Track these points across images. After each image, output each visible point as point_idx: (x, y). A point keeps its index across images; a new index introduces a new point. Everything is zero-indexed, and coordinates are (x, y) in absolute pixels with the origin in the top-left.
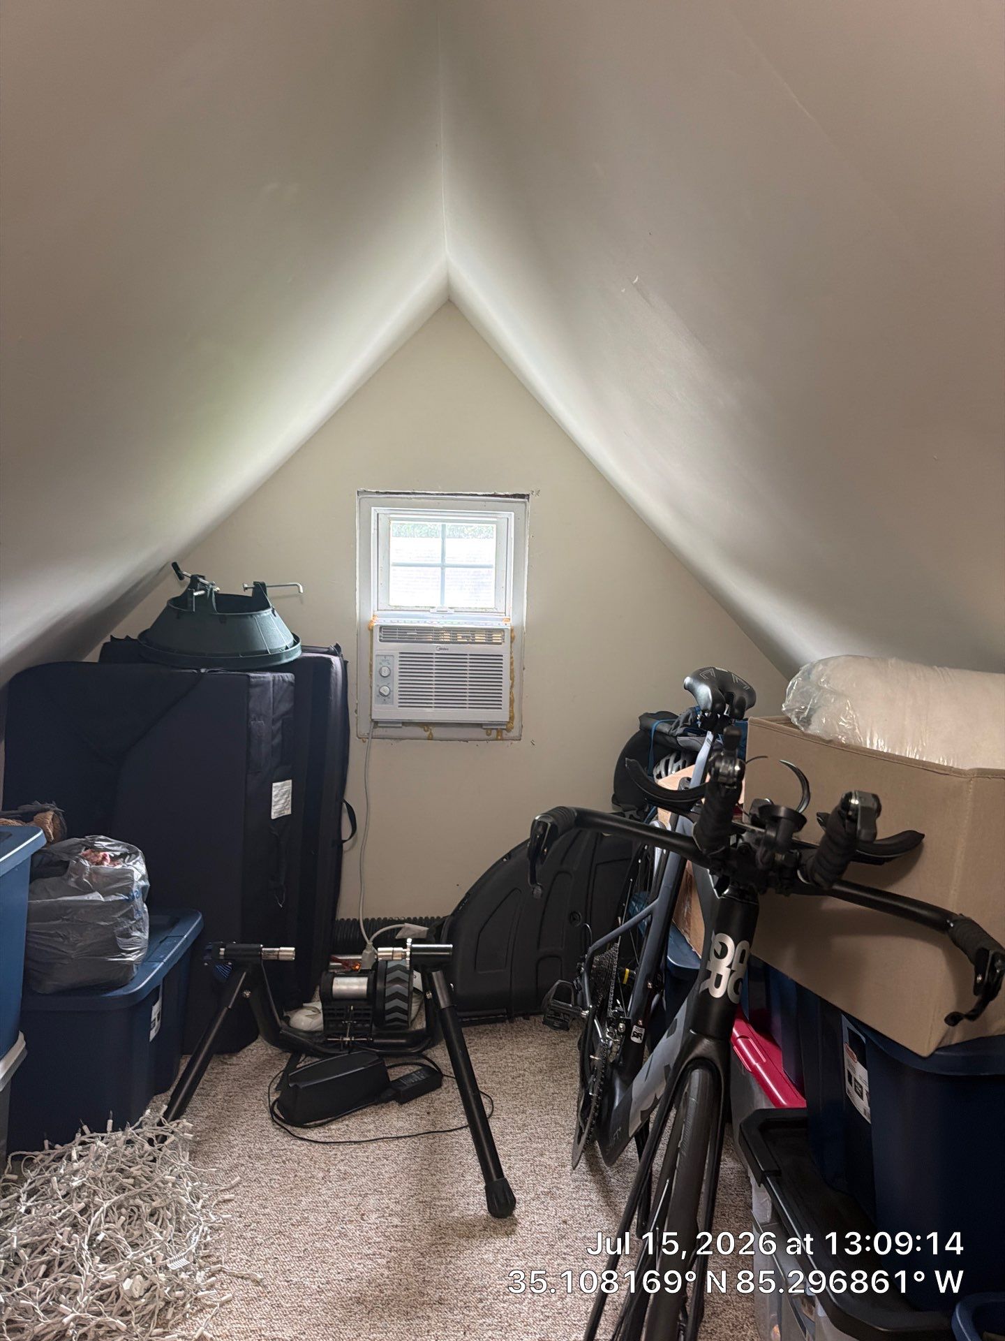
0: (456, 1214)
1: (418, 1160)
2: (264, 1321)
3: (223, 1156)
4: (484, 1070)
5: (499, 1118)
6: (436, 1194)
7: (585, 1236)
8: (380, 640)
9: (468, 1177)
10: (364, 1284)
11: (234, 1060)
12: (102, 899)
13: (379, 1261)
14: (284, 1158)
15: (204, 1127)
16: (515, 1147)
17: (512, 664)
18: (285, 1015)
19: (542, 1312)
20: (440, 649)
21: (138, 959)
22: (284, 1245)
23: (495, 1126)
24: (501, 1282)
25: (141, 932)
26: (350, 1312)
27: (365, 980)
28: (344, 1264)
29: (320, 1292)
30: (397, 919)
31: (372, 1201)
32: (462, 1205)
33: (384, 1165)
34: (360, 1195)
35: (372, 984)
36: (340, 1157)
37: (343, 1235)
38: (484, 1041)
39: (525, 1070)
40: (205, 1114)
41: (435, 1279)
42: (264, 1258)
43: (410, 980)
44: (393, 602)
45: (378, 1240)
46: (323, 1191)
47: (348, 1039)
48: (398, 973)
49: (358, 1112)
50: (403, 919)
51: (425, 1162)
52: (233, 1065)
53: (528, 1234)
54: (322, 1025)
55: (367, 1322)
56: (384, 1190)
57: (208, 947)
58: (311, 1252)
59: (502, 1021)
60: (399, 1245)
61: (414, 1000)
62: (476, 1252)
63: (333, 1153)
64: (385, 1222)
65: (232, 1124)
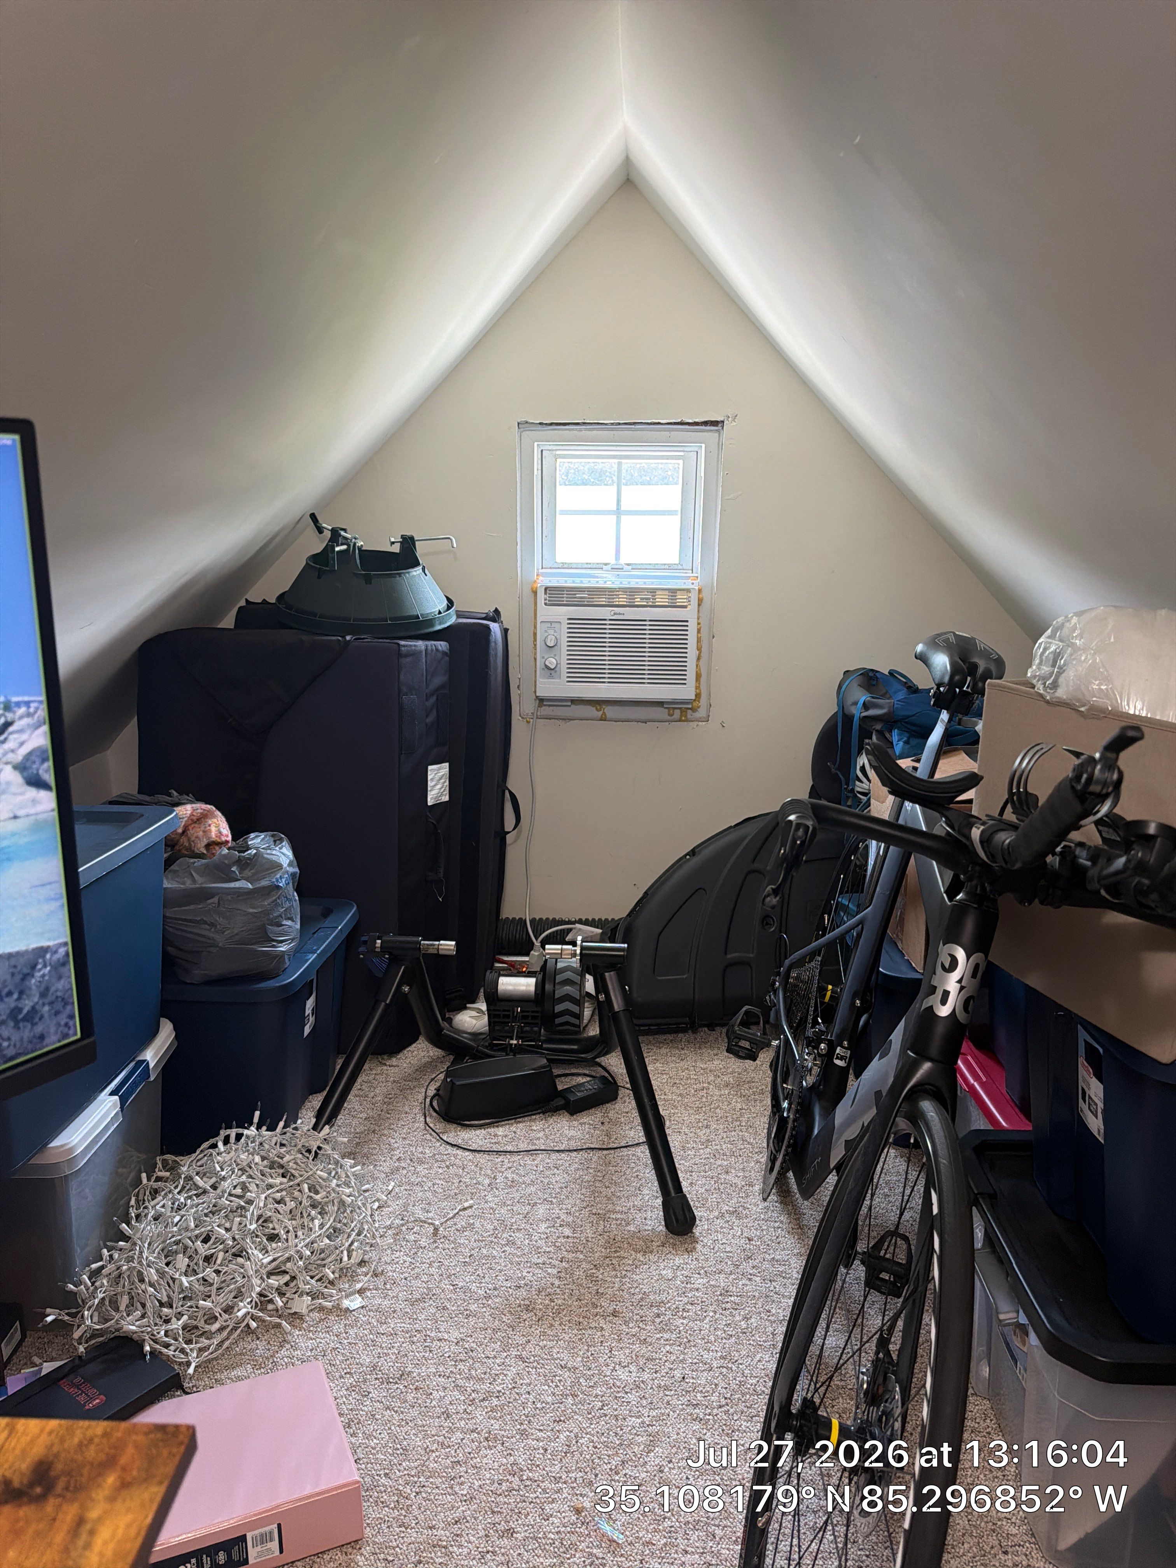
0: (632, 1228)
1: (591, 1171)
2: (429, 1322)
3: (383, 1159)
4: (664, 1081)
5: (680, 1132)
6: (610, 1206)
7: (774, 1258)
8: (546, 604)
9: (646, 1191)
10: (534, 1293)
11: (394, 1061)
12: (250, 886)
13: (549, 1270)
14: (448, 1163)
15: (362, 1128)
16: (697, 1162)
17: (699, 631)
18: (447, 1016)
19: (725, 1331)
20: (615, 614)
21: (290, 949)
22: (448, 1249)
23: (675, 1141)
24: (680, 1299)
25: (293, 921)
26: (519, 1318)
27: (532, 981)
28: (512, 1271)
29: (488, 1297)
30: (567, 920)
31: (541, 1211)
32: (639, 1220)
34: (529, 1204)
35: (541, 986)
36: (507, 1165)
37: (510, 1243)
38: (664, 1051)
39: (709, 1083)
40: (364, 1115)
41: (610, 1291)
42: (428, 1261)
43: (582, 985)
44: (560, 558)
45: (548, 1249)
46: (489, 1198)
47: (515, 1042)
48: (569, 975)
49: (526, 1119)
50: (574, 920)
51: (599, 1174)
52: (392, 1066)
53: (710, 1252)
54: (487, 1027)
55: (537, 1329)
56: (554, 1201)
57: (364, 938)
58: (477, 1258)
59: (684, 1031)
60: (571, 1256)
61: (586, 1005)
62: (653, 1267)
63: (499, 1160)
64: (555, 1233)
65: (392, 1126)
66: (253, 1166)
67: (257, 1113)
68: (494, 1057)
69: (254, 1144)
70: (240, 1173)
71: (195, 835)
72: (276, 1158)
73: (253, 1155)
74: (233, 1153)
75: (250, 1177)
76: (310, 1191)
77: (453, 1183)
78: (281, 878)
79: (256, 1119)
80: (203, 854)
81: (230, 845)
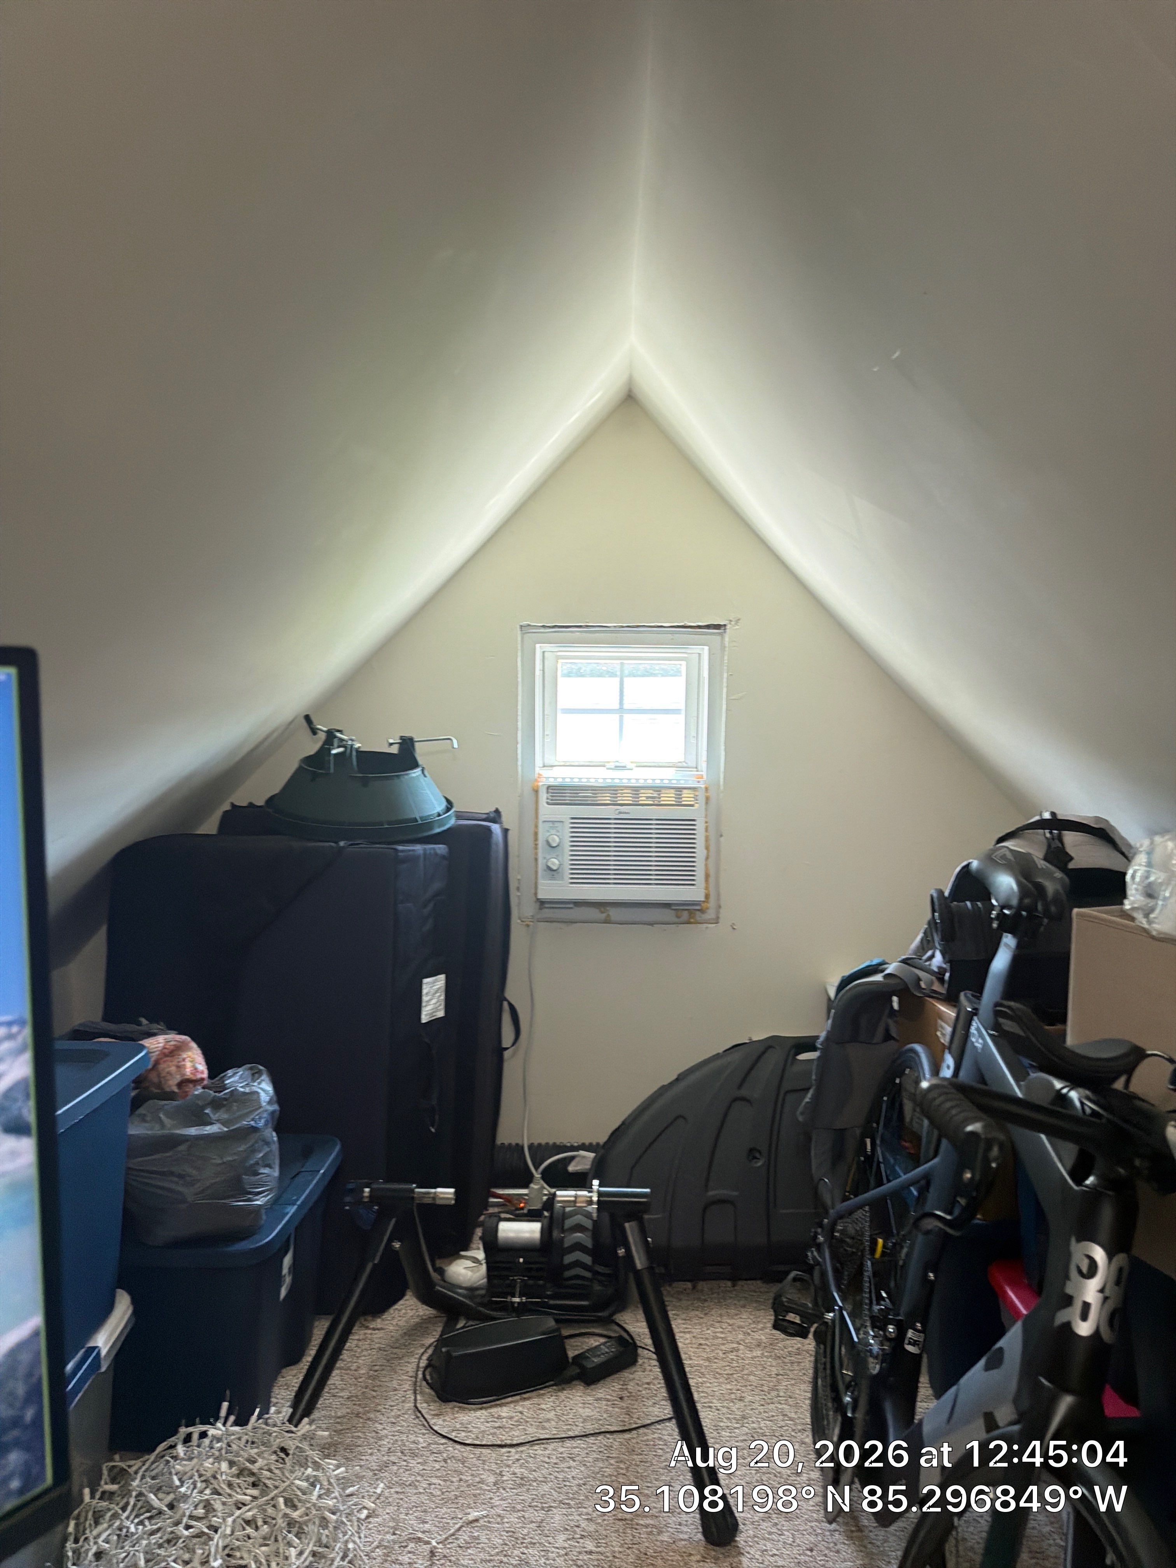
1: (612, 1461)
3: (370, 1451)
4: (687, 1341)
5: (710, 1407)
8: (548, 803)
11: (378, 1323)
12: (226, 1129)
17: (707, 830)
18: (439, 1266)
20: (620, 813)
21: (268, 1201)
25: (271, 1168)
27: (536, 1226)
30: (569, 1145)
31: (557, 1518)
33: (569, 1468)
34: (543, 1508)
35: (546, 1232)
38: (684, 1303)
39: (738, 1343)
40: (345, 1394)
44: (562, 756)
46: (496, 1501)
47: (517, 1300)
48: (579, 1219)
49: (533, 1394)
50: (576, 1144)
51: (622, 1466)
52: (378, 1329)
54: (485, 1280)
56: (572, 1503)
57: (350, 1186)
64: (575, 1547)
65: (379, 1407)
66: (218, 1476)
67: (225, 1405)
68: (495, 1319)
69: (219, 1445)
70: (204, 1485)
71: (167, 1070)
72: (248, 1464)
73: (219, 1463)
74: (195, 1461)
75: (216, 1492)
76: (286, 1504)
77: (452, 1482)
78: (260, 1118)
79: (223, 1413)
80: (174, 1092)
81: (206, 1082)
